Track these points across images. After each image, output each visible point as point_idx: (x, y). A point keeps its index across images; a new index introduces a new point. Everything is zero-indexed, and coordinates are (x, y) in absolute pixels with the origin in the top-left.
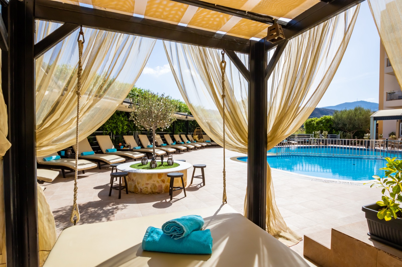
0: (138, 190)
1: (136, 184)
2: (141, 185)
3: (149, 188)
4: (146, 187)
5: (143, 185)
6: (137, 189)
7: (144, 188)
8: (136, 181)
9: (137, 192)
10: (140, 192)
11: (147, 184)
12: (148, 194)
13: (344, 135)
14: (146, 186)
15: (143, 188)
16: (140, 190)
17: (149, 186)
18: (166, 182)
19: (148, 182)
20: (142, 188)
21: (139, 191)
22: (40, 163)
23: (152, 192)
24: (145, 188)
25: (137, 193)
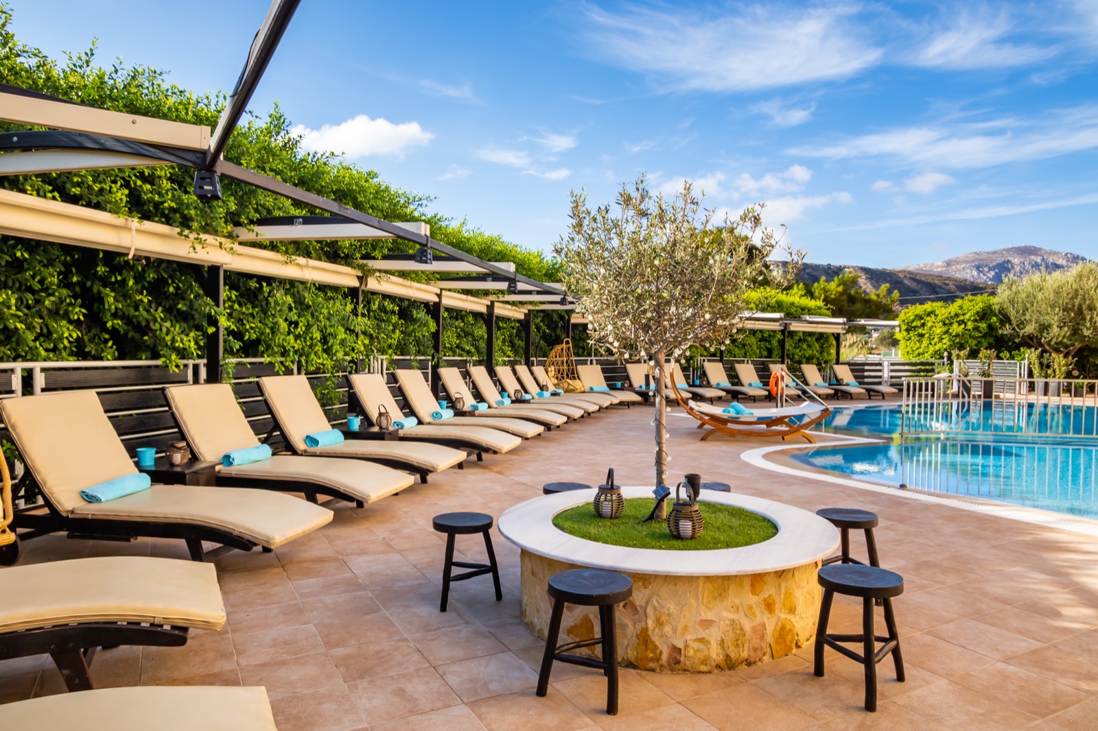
0: (661, 652)
1: (650, 623)
2: (675, 630)
3: (713, 642)
4: (701, 640)
5: (685, 628)
6: (656, 647)
7: (691, 644)
8: (650, 610)
9: (651, 665)
10: (668, 661)
11: (706, 624)
12: (710, 672)
13: (1045, 362)
14: (702, 634)
15: (686, 646)
16: (670, 656)
17: (714, 635)
18: (777, 606)
19: (709, 616)
20: (680, 645)
21: (665, 657)
22: (72, 512)
23: (726, 660)
24: (696, 645)
25: (653, 670)
